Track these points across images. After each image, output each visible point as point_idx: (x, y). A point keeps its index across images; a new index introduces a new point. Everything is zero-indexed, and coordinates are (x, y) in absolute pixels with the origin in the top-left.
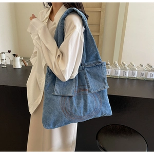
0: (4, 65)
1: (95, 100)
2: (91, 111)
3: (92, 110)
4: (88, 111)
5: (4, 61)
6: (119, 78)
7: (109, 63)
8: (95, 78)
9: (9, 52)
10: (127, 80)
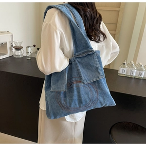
0: (29, 57)
1: (91, 91)
2: (86, 102)
3: (88, 101)
4: (83, 102)
5: (29, 54)
6: (134, 78)
7: (125, 63)
8: (88, 69)
9: (34, 46)
10: (142, 80)
